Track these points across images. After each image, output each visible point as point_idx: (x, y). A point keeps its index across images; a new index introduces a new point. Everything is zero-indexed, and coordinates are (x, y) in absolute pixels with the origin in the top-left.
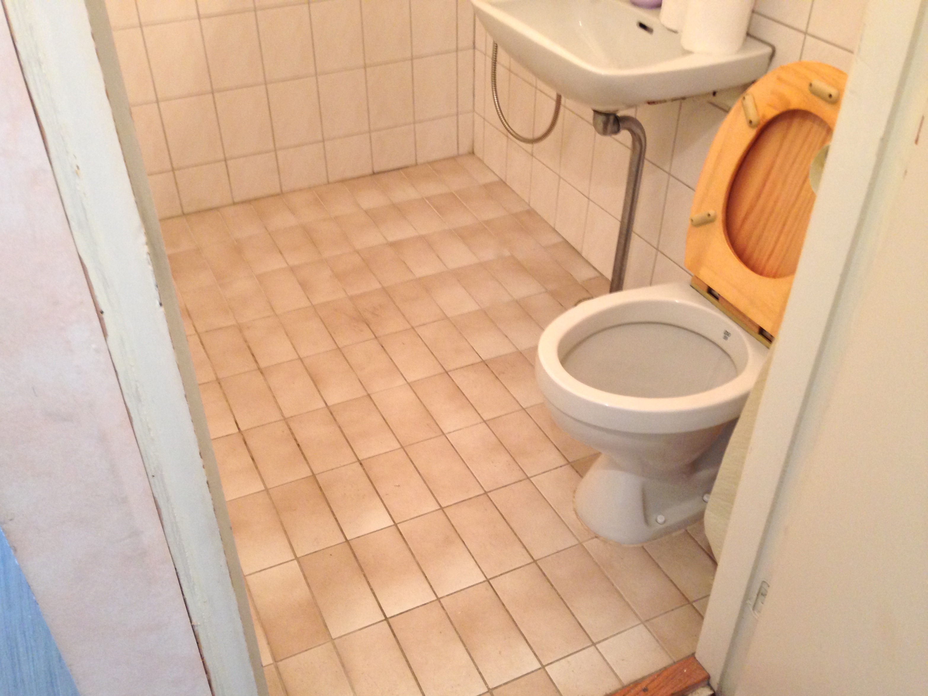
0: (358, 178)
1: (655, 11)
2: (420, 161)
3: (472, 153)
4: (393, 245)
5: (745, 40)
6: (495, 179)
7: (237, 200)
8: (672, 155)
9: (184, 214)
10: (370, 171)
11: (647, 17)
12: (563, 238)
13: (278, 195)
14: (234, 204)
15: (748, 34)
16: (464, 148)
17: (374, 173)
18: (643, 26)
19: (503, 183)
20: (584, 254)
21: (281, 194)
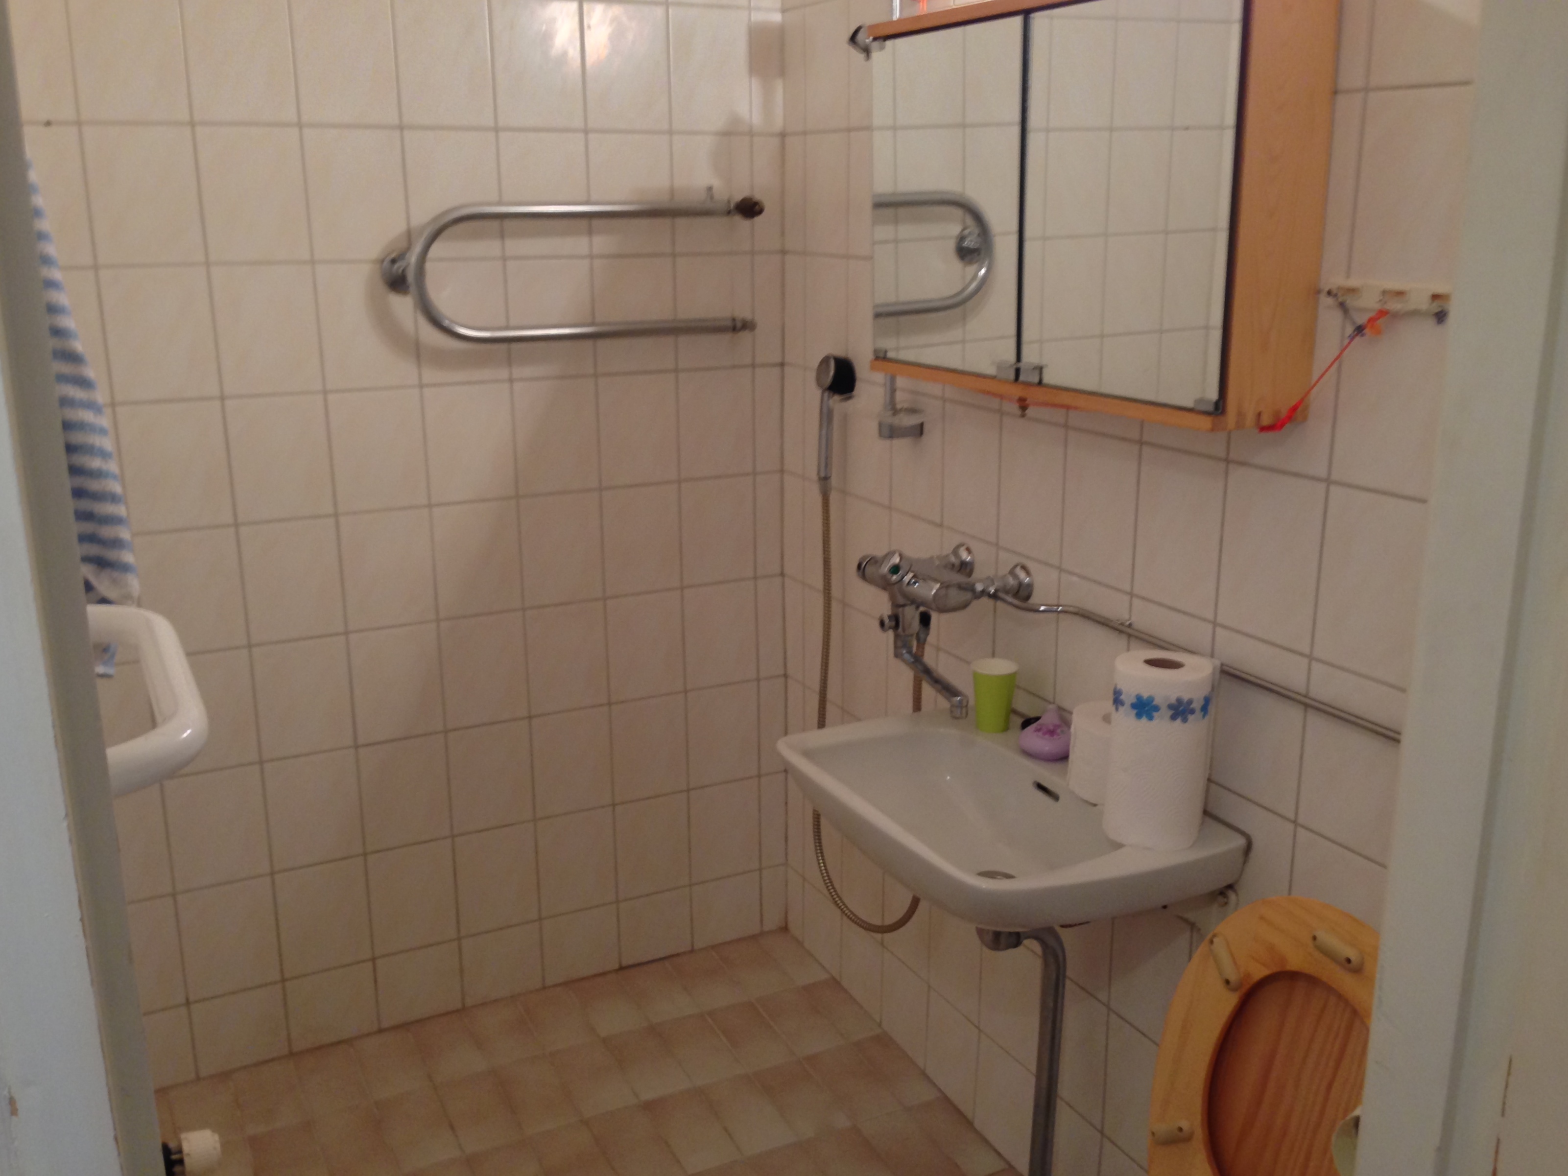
0: (595, 976)
1: (1058, 766)
2: (699, 945)
3: (785, 929)
4: (649, 1107)
5: (1202, 823)
6: (824, 976)
7: (385, 1024)
8: (1110, 979)
9: (292, 1054)
10: (617, 966)
11: (1048, 775)
12: (940, 1090)
13: (457, 1011)
14: (381, 1031)
15: (1206, 813)
16: (772, 921)
17: (622, 968)
18: (1041, 787)
19: (835, 983)
20: (977, 1124)
21: (462, 1011)
